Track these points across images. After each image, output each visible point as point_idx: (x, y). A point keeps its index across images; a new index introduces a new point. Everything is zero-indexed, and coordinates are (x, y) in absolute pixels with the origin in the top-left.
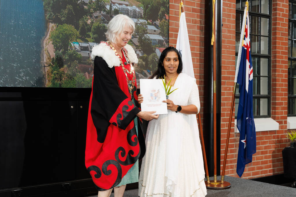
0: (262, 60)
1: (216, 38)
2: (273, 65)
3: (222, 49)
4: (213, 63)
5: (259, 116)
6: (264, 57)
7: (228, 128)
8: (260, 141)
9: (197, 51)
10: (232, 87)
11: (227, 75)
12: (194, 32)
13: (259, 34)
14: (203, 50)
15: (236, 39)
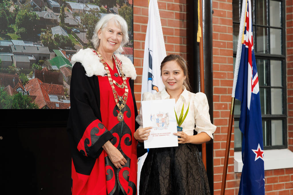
0: (273, 63)
1: (204, 32)
2: (289, 70)
3: (214, 48)
4: (200, 68)
5: (269, 146)
6: (276, 58)
7: (223, 165)
8: (273, 184)
9: (175, 51)
10: (229, 104)
11: (221, 86)
12: (171, 23)
13: (267, 24)
14: (185, 49)
15: (233, 32)
